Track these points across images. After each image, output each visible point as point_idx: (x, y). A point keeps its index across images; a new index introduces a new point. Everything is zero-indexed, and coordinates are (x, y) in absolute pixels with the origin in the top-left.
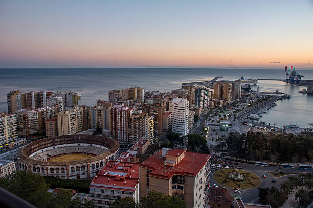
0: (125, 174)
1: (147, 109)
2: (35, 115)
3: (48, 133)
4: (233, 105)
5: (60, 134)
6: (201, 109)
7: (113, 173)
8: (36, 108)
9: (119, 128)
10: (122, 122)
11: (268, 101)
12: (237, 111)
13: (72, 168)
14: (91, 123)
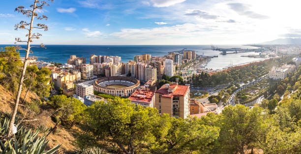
0: (145, 96)
1: (153, 65)
2: (100, 66)
3: (106, 75)
4: (193, 61)
5: (111, 76)
6: (178, 65)
7: (139, 96)
8: (101, 63)
9: (139, 73)
10: (141, 71)
11: (208, 59)
12: (195, 64)
13: (118, 91)
14: (126, 71)
